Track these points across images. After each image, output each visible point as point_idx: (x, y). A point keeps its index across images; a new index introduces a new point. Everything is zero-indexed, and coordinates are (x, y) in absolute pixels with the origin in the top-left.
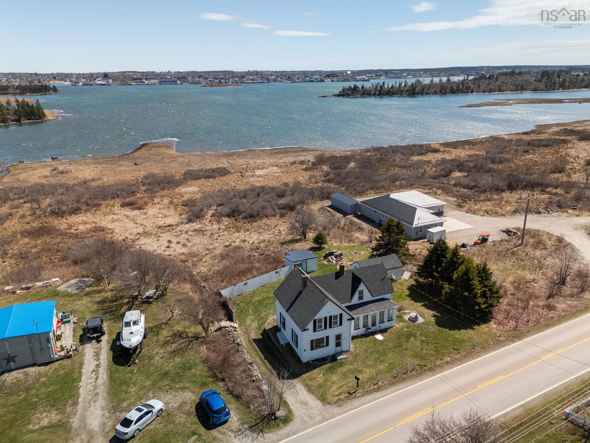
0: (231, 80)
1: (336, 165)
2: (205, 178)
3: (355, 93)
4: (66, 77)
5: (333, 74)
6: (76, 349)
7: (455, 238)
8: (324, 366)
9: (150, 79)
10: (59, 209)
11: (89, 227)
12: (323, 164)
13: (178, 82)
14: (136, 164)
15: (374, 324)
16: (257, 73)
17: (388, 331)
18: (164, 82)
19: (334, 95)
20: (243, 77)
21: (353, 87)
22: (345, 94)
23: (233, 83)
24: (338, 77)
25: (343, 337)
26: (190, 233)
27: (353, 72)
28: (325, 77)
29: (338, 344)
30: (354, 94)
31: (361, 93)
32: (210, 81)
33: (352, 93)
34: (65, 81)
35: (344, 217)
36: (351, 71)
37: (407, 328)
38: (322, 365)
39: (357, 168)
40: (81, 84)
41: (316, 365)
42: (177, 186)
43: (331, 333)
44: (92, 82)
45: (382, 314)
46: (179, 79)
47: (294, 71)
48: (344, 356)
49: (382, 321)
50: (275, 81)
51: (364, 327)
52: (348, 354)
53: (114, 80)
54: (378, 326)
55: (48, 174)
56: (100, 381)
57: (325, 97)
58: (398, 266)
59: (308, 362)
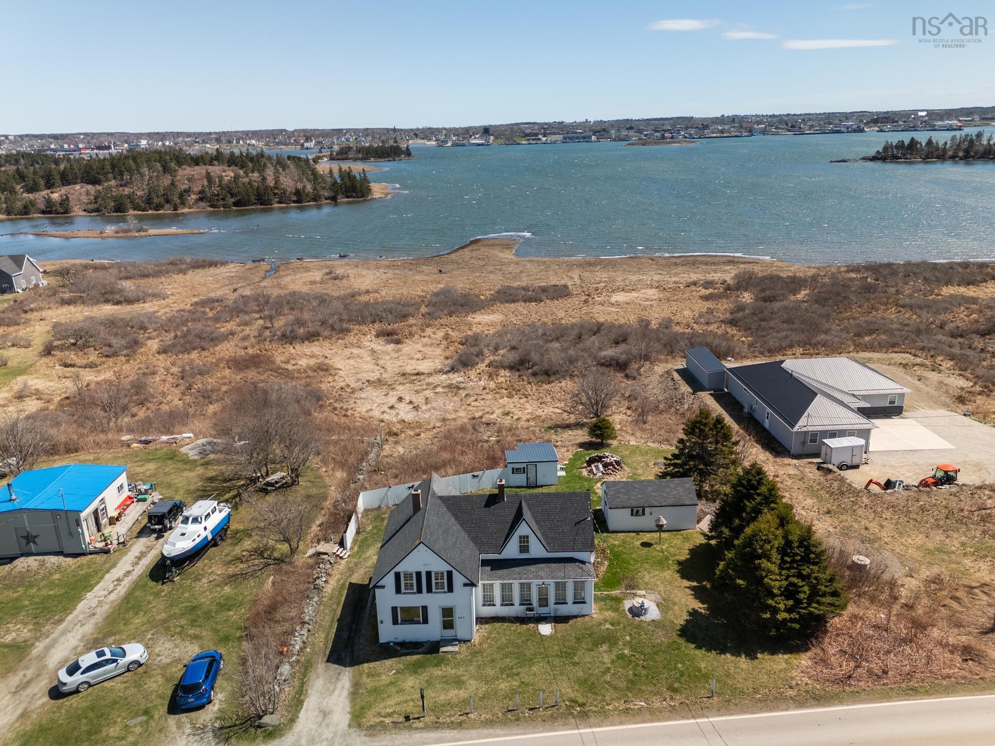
0: (683, 133)
1: (768, 293)
2: (525, 301)
3: (911, 154)
4: (432, 133)
5: (886, 118)
6: (123, 543)
7: (891, 466)
8: (408, 658)
9: (551, 134)
10: (292, 331)
11: (312, 362)
12: (746, 291)
13: (594, 138)
14: (440, 271)
15: (544, 602)
16: (733, 119)
17: (571, 622)
18: (570, 138)
19: (865, 159)
20: (706, 127)
21: (907, 142)
22: (887, 155)
23: (686, 137)
24: (897, 122)
25: (457, 613)
26: (439, 390)
27: (931, 113)
28: (867, 124)
29: (448, 625)
30: (908, 156)
31: (925, 153)
32: (646, 135)
33: (904, 155)
34: (430, 140)
35: (693, 394)
36: (927, 111)
37: (612, 625)
38: (406, 654)
39: (805, 302)
40: (450, 144)
41: (396, 651)
42: (474, 312)
43: (435, 602)
44: (465, 142)
45: (560, 587)
46: (595, 133)
47: (810, 114)
48: (456, 649)
49: (561, 601)
50: (764, 132)
51: (521, 604)
52: (464, 646)
53: (496, 138)
54: (552, 608)
55: (318, 279)
56: (112, 597)
57: (844, 161)
58: (687, 502)
59: (388, 643)
